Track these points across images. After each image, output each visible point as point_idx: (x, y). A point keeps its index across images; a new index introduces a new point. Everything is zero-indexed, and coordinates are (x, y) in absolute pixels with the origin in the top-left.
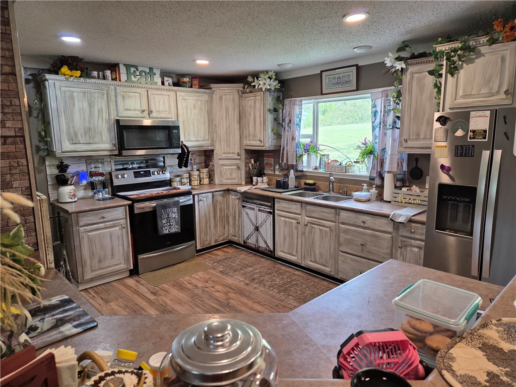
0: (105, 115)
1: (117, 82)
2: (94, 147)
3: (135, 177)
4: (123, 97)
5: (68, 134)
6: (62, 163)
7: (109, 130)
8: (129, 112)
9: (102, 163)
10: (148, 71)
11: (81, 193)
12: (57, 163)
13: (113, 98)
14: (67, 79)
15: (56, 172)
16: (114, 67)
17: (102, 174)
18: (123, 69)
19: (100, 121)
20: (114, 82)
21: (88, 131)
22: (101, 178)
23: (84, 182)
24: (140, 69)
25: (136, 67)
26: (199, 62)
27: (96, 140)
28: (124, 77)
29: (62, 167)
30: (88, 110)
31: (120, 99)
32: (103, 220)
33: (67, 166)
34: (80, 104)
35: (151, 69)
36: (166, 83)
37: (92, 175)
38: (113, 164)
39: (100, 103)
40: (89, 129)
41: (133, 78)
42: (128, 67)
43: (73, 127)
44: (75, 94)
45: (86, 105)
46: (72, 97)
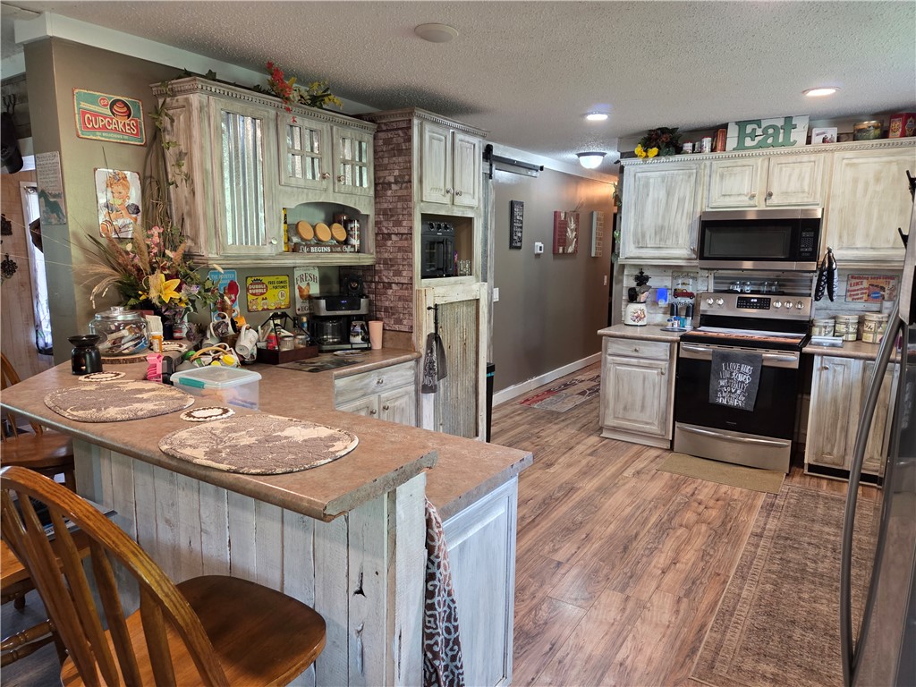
0: (688, 206)
1: (718, 154)
2: (663, 253)
3: (739, 307)
4: (722, 176)
5: (635, 234)
6: (641, 273)
7: (691, 227)
8: (727, 199)
9: (695, 278)
10: (780, 123)
12: (637, 272)
13: (707, 178)
14: (645, 162)
15: (633, 284)
16: (716, 132)
17: (690, 295)
18: (733, 132)
19: (679, 216)
20: (714, 154)
21: (660, 230)
22: (688, 300)
23: (662, 303)
24: (763, 125)
25: (758, 122)
26: (812, 94)
27: (669, 243)
28: (732, 142)
29: (642, 280)
30: (664, 201)
31: (715, 179)
32: (635, 354)
33: (647, 278)
34: (657, 193)
35: (788, 119)
36: (816, 140)
37: (677, 294)
38: (711, 281)
39: (684, 189)
40: (662, 228)
41: (748, 143)
42: (742, 124)
43: (642, 225)
44: (652, 181)
45: (662, 194)
46: (647, 185)
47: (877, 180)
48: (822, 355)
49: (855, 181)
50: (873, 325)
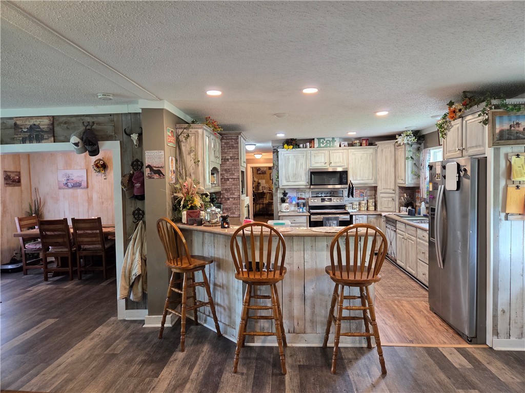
0: (304, 167)
1: (312, 149)
2: (297, 183)
3: (322, 202)
4: (315, 156)
5: (286, 177)
6: (285, 191)
7: (306, 174)
8: (317, 164)
9: (305, 193)
10: (331, 139)
11: (293, 208)
12: (283, 191)
13: (309, 157)
14: (287, 150)
15: (282, 196)
16: (311, 141)
17: (304, 199)
18: (316, 141)
19: (301, 170)
20: (311, 149)
21: (295, 175)
22: (303, 201)
23: (294, 202)
24: (326, 140)
25: (324, 139)
26: (349, 133)
27: (298, 180)
28: (316, 145)
29: (285, 194)
30: (295, 165)
31: (313, 157)
32: (294, 222)
33: (287, 194)
34: (292, 162)
35: (333, 138)
36: (342, 145)
37: (299, 199)
38: (310, 193)
39: (302, 161)
40: (296, 174)
41: (322, 145)
42: (319, 139)
43: (288, 173)
44: (290, 157)
45: (295, 162)
46: (289, 159)
47: (361, 159)
48: (355, 215)
49: (355, 159)
50: (363, 205)
